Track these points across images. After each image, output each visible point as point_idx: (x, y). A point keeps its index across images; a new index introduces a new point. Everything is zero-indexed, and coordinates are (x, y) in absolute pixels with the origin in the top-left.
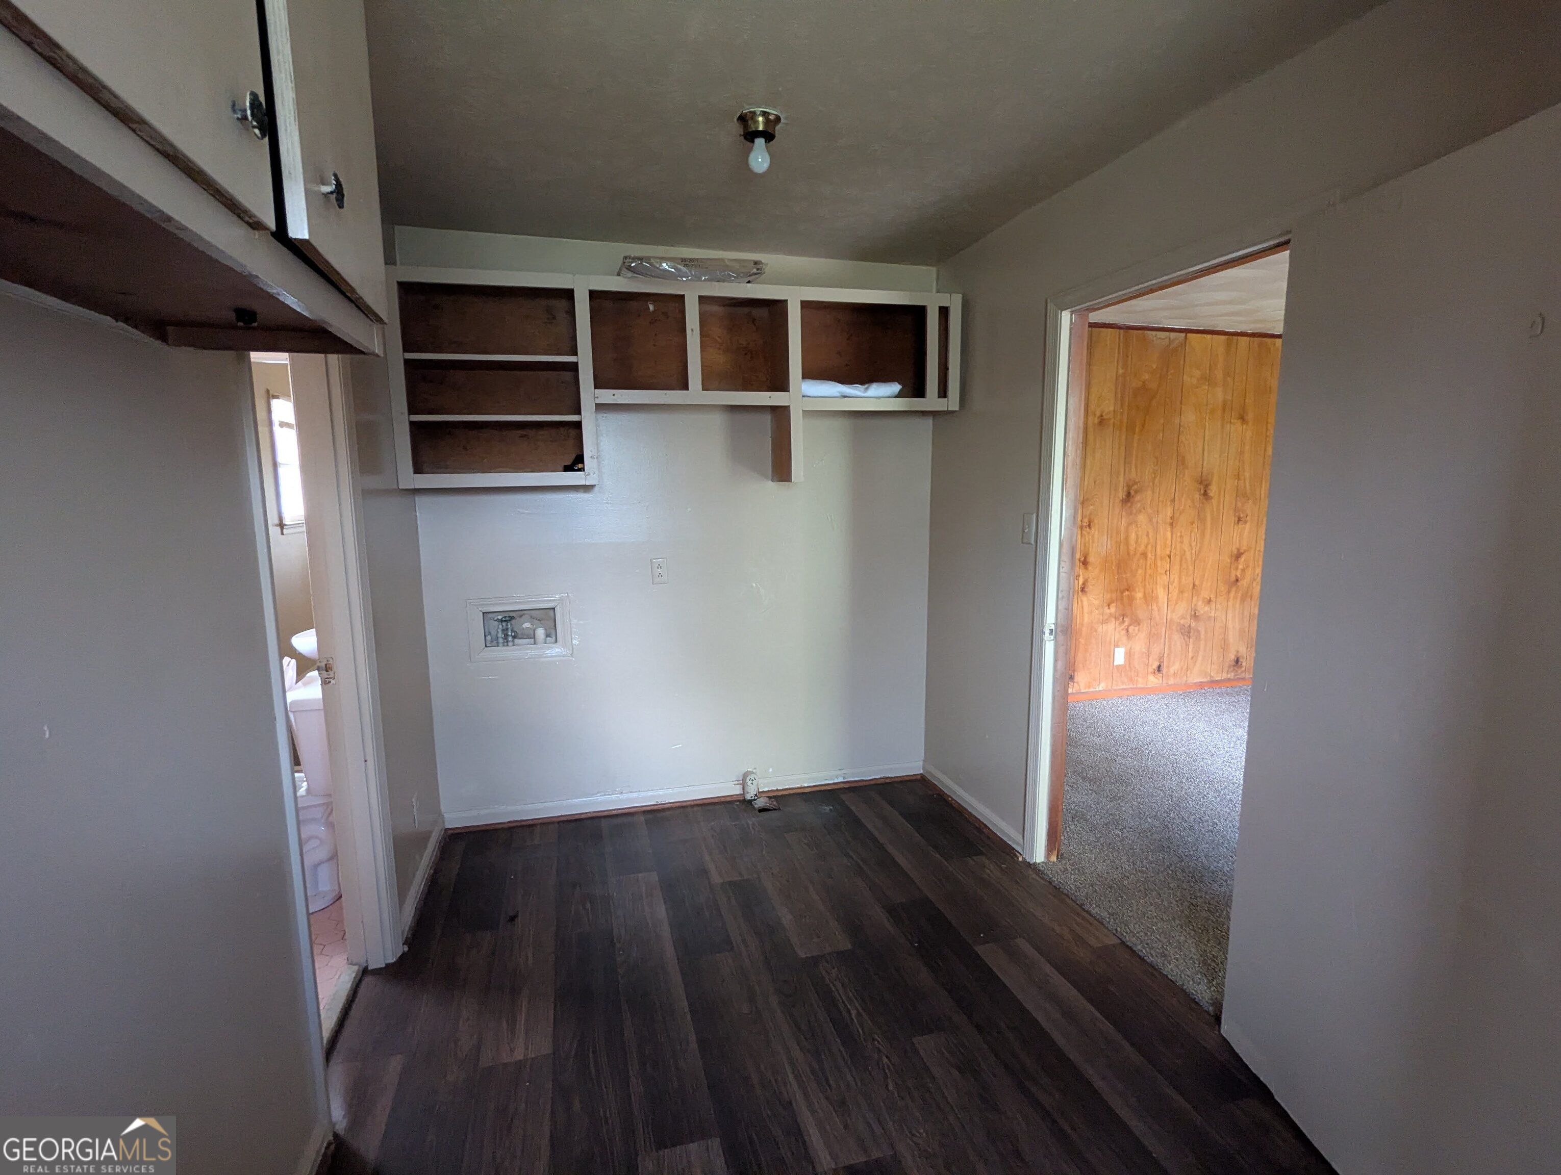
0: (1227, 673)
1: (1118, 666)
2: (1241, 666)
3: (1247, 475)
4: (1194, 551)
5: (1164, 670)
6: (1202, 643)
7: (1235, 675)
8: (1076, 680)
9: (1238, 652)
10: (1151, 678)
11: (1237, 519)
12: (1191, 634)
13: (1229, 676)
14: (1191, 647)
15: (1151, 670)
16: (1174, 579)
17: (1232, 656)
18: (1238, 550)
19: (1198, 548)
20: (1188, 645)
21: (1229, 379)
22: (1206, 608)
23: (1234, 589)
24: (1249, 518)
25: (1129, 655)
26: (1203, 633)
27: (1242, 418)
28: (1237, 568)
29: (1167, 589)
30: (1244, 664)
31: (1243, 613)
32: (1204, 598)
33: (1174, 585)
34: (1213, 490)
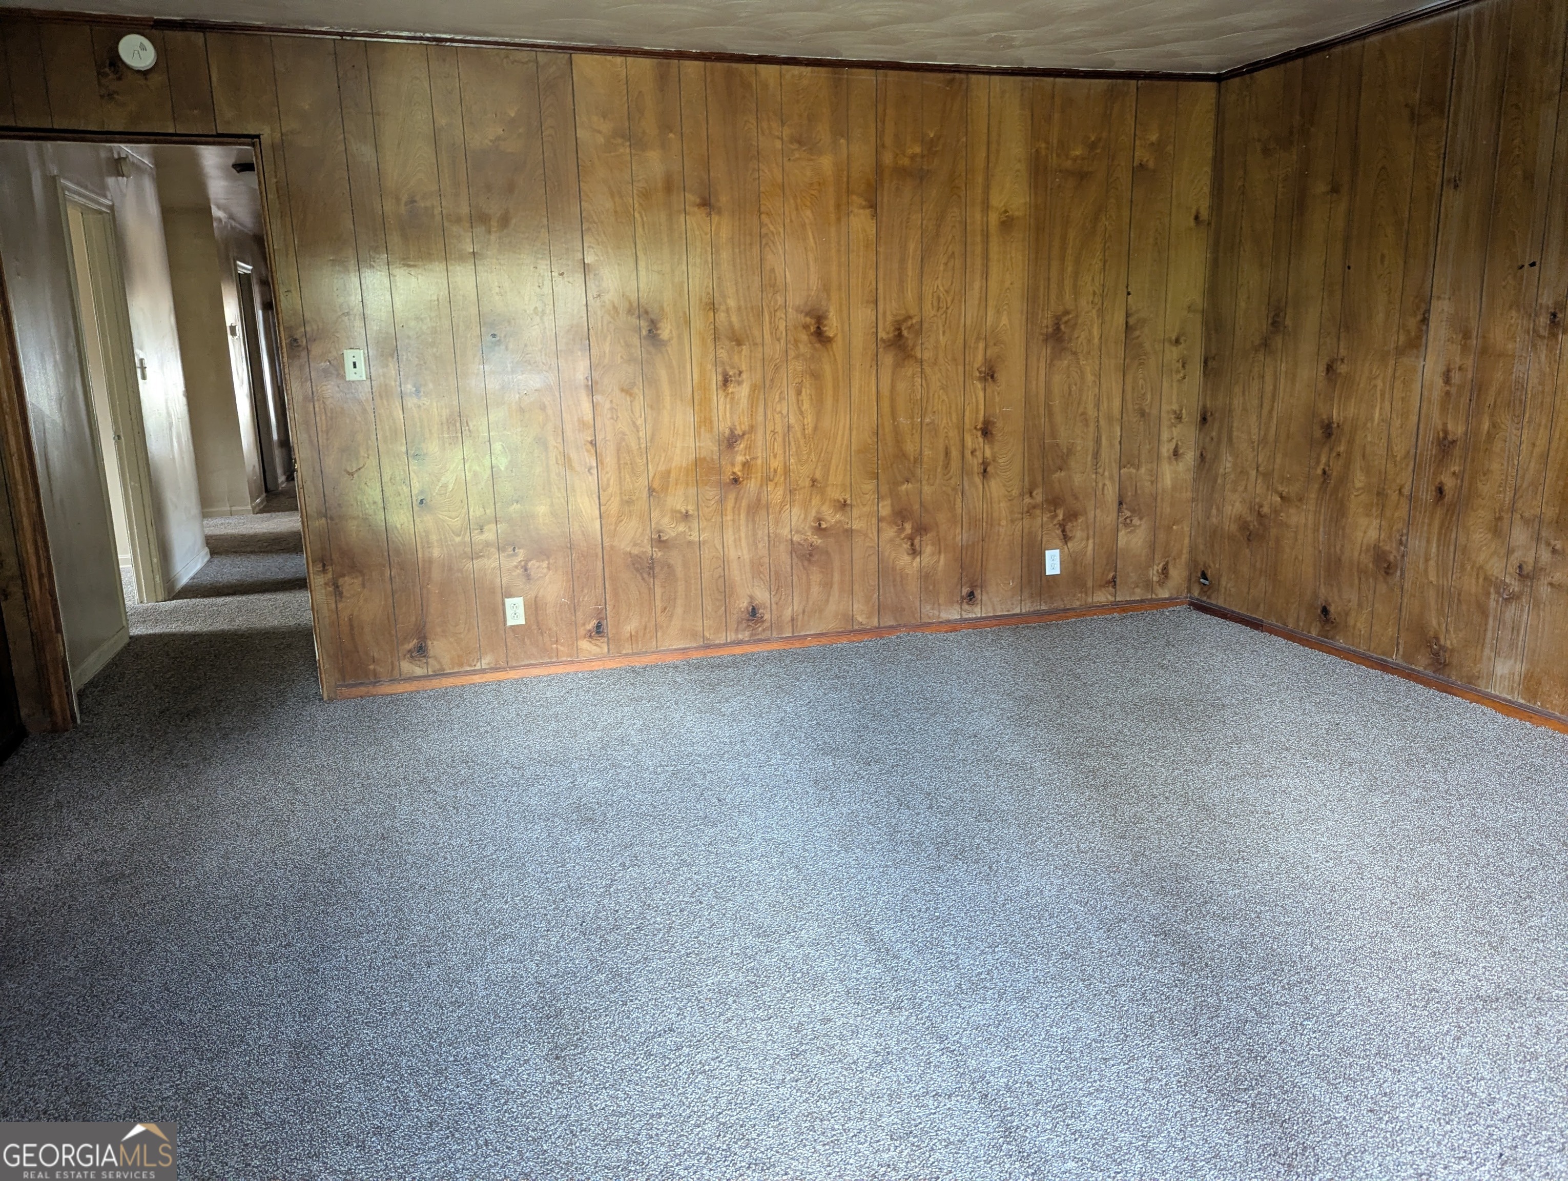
0: (737, 631)
1: (513, 628)
2: (761, 620)
3: (732, 303)
4: (642, 434)
5: (610, 628)
6: (681, 587)
7: (752, 635)
8: (431, 653)
9: (751, 597)
10: (585, 644)
11: (720, 378)
12: (657, 570)
13: (740, 637)
14: (658, 591)
15: (582, 631)
16: (608, 480)
17: (744, 604)
18: (732, 431)
19: (649, 426)
20: (652, 591)
21: (671, 135)
22: (681, 528)
23: (732, 497)
24: (744, 376)
25: (534, 608)
26: (679, 571)
27: (707, 203)
28: (733, 465)
29: (595, 497)
30: (767, 617)
31: (754, 535)
32: (674, 511)
33: (610, 490)
34: (666, 331)
